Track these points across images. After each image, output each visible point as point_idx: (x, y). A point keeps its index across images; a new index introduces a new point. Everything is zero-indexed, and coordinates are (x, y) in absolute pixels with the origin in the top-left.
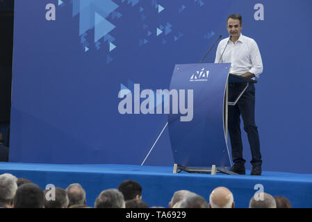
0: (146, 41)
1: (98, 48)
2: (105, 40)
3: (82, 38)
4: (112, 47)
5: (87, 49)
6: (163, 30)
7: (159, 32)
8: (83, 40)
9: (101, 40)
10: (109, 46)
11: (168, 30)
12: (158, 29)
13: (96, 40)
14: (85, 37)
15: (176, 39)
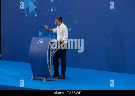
0: (47, 14)
1: (31, 15)
2: (33, 12)
3: (25, 11)
4: (36, 15)
5: (27, 16)
6: (53, 10)
7: (52, 10)
8: (25, 12)
9: (32, 12)
10: (34, 15)
11: (55, 10)
12: (51, 9)
13: (30, 12)
14: (26, 11)
15: (58, 13)
